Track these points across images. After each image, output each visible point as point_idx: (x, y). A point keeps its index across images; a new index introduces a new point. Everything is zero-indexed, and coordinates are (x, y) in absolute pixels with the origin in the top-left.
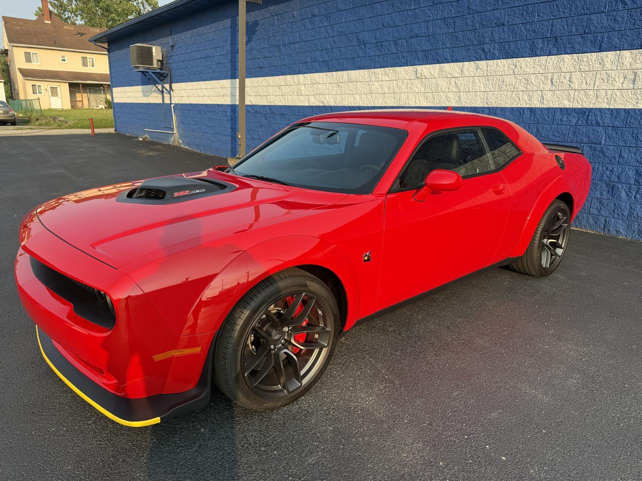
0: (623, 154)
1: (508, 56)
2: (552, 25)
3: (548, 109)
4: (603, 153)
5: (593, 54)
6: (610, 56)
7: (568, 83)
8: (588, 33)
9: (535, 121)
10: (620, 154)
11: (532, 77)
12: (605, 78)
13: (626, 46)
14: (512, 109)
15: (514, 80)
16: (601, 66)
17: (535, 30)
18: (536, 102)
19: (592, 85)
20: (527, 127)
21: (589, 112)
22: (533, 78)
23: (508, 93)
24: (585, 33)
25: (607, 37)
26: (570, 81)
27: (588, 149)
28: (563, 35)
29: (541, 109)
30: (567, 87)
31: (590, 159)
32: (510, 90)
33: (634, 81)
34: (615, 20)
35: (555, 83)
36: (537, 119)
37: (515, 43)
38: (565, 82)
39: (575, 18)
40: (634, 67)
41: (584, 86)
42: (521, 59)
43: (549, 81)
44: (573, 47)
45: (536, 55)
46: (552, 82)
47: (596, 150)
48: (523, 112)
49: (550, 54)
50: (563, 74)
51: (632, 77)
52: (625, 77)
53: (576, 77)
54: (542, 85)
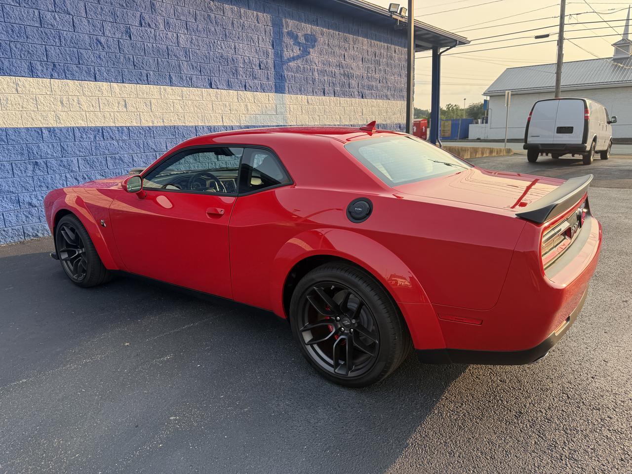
0: (134, 159)
1: (4, 73)
2: (46, 50)
3: (68, 129)
4: (122, 161)
5: (91, 82)
6: (105, 85)
7: (78, 105)
8: (82, 64)
9: (57, 139)
10: (133, 160)
11: (40, 97)
12: (106, 103)
13: (113, 80)
14: (27, 129)
15: (19, 99)
16: (100, 93)
17: (28, 51)
18: (52, 122)
19: (98, 108)
20: (50, 146)
21: (102, 130)
22: (42, 99)
23: (17, 112)
24: (80, 64)
25: (98, 71)
26: (79, 104)
27: (110, 159)
28: (60, 61)
29: (61, 129)
30: (78, 109)
31: (114, 166)
32: (17, 109)
33: (126, 106)
34: (99, 57)
35: (66, 105)
36: (58, 137)
37: (9, 61)
38: (75, 104)
39: (67, 49)
40: (123, 96)
41: (92, 109)
42: (22, 79)
43: (59, 102)
44: (73, 74)
45: (38, 77)
46: (62, 103)
47: (116, 159)
48: (42, 131)
49: (52, 77)
50: (70, 97)
51: (123, 103)
52: (119, 103)
53: (83, 99)
54: (53, 106)
